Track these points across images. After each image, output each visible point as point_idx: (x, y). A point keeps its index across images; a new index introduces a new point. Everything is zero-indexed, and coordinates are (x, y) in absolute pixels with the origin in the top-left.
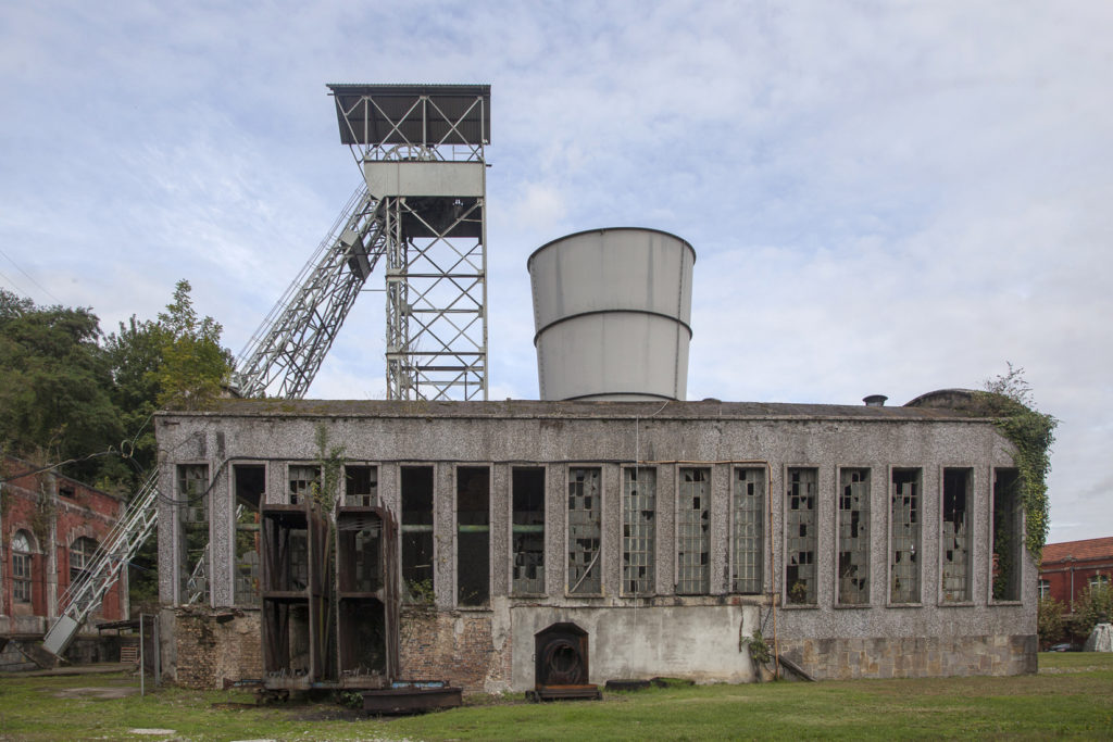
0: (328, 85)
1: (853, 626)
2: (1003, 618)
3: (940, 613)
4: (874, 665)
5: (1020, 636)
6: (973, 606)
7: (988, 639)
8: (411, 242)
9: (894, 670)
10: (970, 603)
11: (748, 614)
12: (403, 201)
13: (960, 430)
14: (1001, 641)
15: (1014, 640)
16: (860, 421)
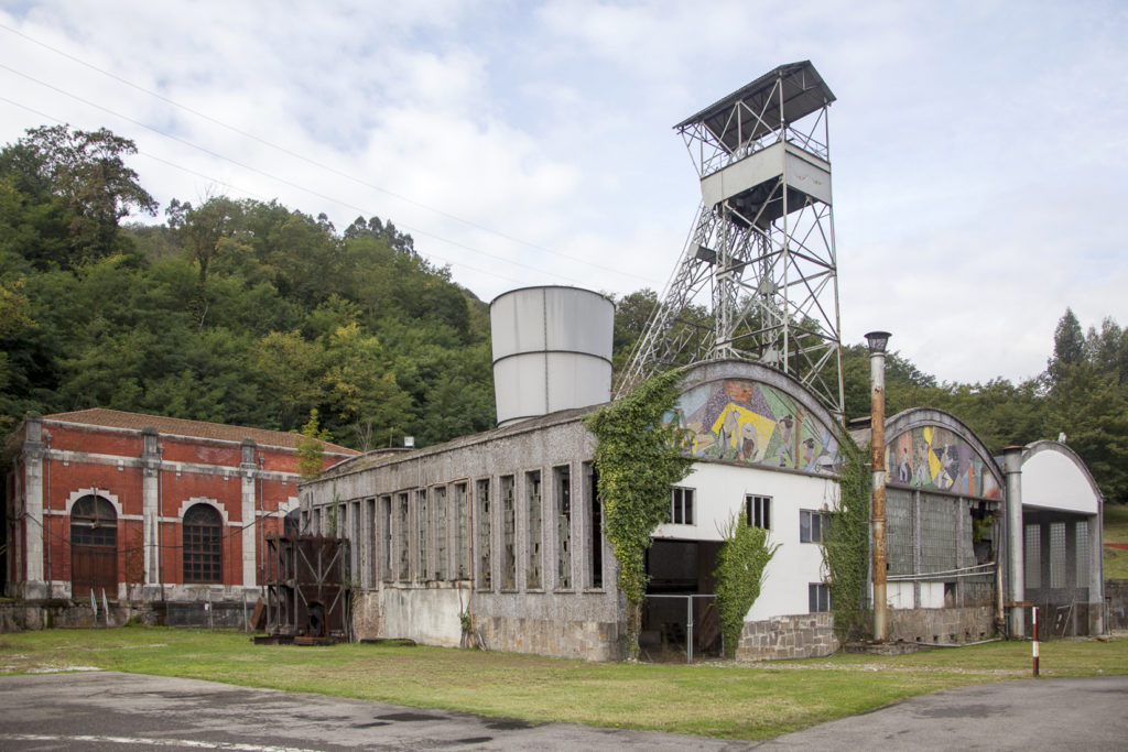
0: (682, 127)
1: (510, 605)
2: (594, 604)
3: (556, 598)
4: (520, 642)
5: (605, 624)
6: (574, 593)
7: (584, 625)
8: (774, 224)
9: (531, 647)
10: (571, 590)
11: (465, 594)
12: (726, 204)
13: (564, 431)
14: (592, 627)
15: (601, 626)
16: (511, 436)
